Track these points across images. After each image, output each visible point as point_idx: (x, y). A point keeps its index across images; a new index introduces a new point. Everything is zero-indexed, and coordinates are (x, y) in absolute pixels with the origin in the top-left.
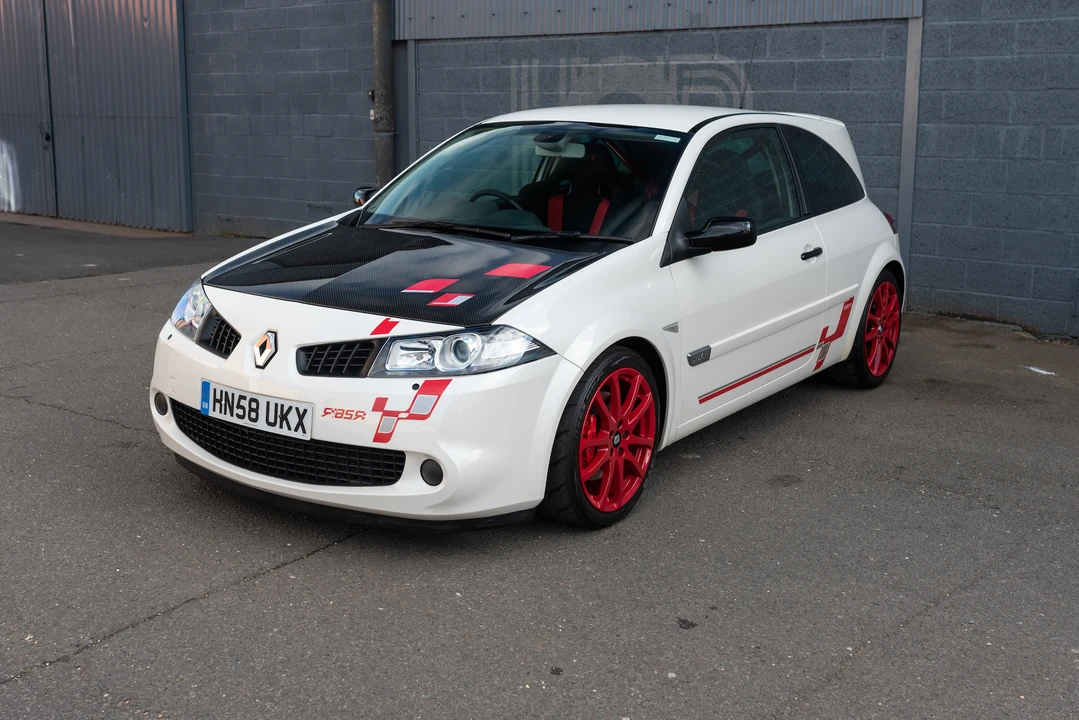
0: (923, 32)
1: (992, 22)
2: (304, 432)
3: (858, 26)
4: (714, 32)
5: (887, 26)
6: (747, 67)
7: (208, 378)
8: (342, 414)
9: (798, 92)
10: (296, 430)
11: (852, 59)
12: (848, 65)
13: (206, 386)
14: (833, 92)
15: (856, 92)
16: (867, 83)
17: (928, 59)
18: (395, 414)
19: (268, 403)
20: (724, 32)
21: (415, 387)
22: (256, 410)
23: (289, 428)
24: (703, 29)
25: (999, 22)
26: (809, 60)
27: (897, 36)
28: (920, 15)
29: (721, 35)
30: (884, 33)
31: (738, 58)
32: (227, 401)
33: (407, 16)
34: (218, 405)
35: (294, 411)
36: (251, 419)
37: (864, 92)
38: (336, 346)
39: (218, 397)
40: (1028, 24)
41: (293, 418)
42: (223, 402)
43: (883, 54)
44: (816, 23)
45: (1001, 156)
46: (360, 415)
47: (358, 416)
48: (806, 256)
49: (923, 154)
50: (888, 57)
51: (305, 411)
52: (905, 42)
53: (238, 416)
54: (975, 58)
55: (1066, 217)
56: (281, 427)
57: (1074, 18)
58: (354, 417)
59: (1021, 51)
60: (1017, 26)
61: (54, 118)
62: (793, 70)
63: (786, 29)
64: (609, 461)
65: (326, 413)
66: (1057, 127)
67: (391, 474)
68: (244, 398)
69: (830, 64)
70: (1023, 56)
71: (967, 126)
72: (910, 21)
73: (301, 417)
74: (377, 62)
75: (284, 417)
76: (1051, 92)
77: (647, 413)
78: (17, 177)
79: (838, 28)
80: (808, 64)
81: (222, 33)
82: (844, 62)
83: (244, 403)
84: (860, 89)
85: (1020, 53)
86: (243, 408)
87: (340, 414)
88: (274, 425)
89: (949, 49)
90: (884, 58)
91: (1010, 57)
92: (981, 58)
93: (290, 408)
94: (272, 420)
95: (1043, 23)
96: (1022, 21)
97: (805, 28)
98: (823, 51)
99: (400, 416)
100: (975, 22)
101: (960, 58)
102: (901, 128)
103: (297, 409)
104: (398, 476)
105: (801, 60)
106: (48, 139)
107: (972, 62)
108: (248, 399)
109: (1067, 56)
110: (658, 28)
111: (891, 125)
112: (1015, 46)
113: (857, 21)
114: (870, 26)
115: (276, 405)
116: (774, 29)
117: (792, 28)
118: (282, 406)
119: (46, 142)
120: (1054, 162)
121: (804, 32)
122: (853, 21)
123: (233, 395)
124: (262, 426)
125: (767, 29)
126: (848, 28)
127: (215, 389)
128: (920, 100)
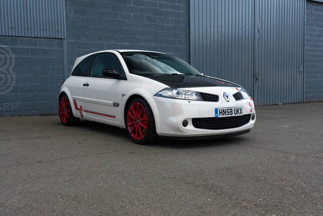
0: (67, 43)
2: (242, 114)
3: (49, 39)
5: (57, 40)
6: (12, 48)
7: (217, 107)
9: (31, 57)
11: (48, 48)
12: (46, 50)
13: (217, 110)
14: (43, 57)
15: (50, 57)
16: (53, 55)
17: (69, 49)
18: (251, 105)
19: (234, 109)
22: (232, 112)
25: (85, 42)
26: (34, 47)
27: (60, 43)
28: (66, 38)
30: (56, 42)
31: (8, 45)
32: (223, 112)
34: (221, 114)
36: (231, 114)
37: (52, 57)
43: (56, 47)
50: (58, 48)
52: (62, 44)
53: (227, 115)
54: (81, 50)
56: (238, 114)
58: (248, 108)
59: (91, 49)
60: (90, 43)
62: (29, 50)
63: (24, 38)
65: (244, 108)
68: (229, 109)
69: (41, 49)
70: (92, 50)
72: (63, 39)
73: (241, 110)
75: (238, 112)
79: (42, 39)
80: (34, 49)
82: (45, 49)
83: (229, 111)
89: (74, 47)
91: (88, 50)
92: (82, 50)
93: (239, 109)
94: (235, 113)
97: (31, 38)
98: (38, 45)
100: (80, 41)
101: (77, 50)
102: (64, 67)
105: (31, 47)
107: (80, 51)
111: (61, 66)
114: (52, 40)
115: (236, 109)
116: (21, 38)
121: (31, 40)
123: (225, 110)
124: (234, 115)
125: (18, 38)
126: (45, 39)
127: (220, 110)
128: (68, 60)
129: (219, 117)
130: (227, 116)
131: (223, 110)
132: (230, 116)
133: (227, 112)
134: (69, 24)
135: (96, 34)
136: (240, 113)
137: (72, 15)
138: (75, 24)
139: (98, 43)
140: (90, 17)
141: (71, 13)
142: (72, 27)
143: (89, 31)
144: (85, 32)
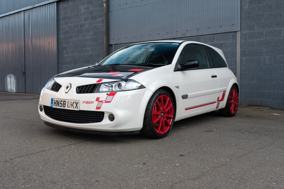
0: (241, 34)
1: (258, 31)
2: (77, 108)
3: (224, 34)
4: (188, 38)
5: (232, 34)
7: (53, 97)
8: (88, 103)
10: (75, 108)
11: (223, 42)
12: (222, 44)
13: (52, 99)
15: (224, 50)
16: (227, 48)
17: (242, 41)
18: (102, 101)
19: (68, 102)
20: (191, 37)
21: (107, 94)
22: (65, 104)
23: (74, 108)
24: (185, 37)
25: (260, 31)
26: (212, 43)
27: (234, 36)
28: (240, 30)
29: (190, 38)
32: (57, 103)
33: (112, 39)
34: (55, 104)
35: (75, 103)
36: (64, 107)
38: (87, 86)
39: (55, 102)
40: (267, 31)
41: (75, 105)
42: (56, 103)
43: (231, 40)
44: (214, 34)
45: (262, 64)
46: (92, 102)
47: (92, 103)
48: (213, 77)
49: (242, 65)
50: (232, 41)
51: (78, 102)
52: (236, 37)
53: (60, 106)
54: (254, 40)
55: (280, 78)
56: (71, 108)
57: (278, 29)
58: (91, 103)
59: (266, 37)
60: (264, 32)
61: (26, 68)
63: (206, 36)
64: (160, 120)
65: (83, 103)
66: (276, 56)
67: (100, 119)
69: (218, 44)
70: (266, 39)
71: (253, 57)
72: (237, 32)
73: (77, 104)
74: (105, 50)
75: (72, 105)
76: (274, 47)
77: (171, 109)
78: (16, 83)
79: (219, 35)
81: (67, 45)
82: (221, 43)
83: (62, 103)
84: (226, 50)
85: (265, 38)
86: (62, 104)
87: (87, 103)
88: (69, 107)
89: (247, 38)
90: (231, 41)
91: (263, 39)
92: (256, 40)
93: (74, 102)
94: (69, 106)
95: (271, 30)
96: (266, 30)
98: (216, 41)
99: (103, 102)
100: (254, 31)
101: (250, 40)
102: (236, 58)
103: (76, 102)
104: (102, 119)
106: (24, 74)
107: (253, 41)
108: (63, 101)
109: (277, 38)
110: (174, 37)
111: (234, 58)
112: (264, 36)
113: (224, 33)
114: (227, 34)
115: (70, 102)
116: (203, 36)
117: (208, 36)
118: (72, 102)
119: (23, 75)
120: (276, 65)
121: (211, 36)
122: (223, 33)
123: (59, 101)
124: (66, 108)
125: (201, 36)
126: (222, 35)
127: (54, 100)
128: (241, 51)
129: (53, 107)
130: (59, 108)
131: (57, 100)
132: (62, 108)
133: (61, 104)
134: (244, 16)
135: (272, 21)
136: (74, 107)
137: (248, 7)
138: (249, 15)
139: (274, 30)
140: (266, 4)
141: (246, 4)
142: (246, 18)
143: (264, 18)
144: (259, 21)
